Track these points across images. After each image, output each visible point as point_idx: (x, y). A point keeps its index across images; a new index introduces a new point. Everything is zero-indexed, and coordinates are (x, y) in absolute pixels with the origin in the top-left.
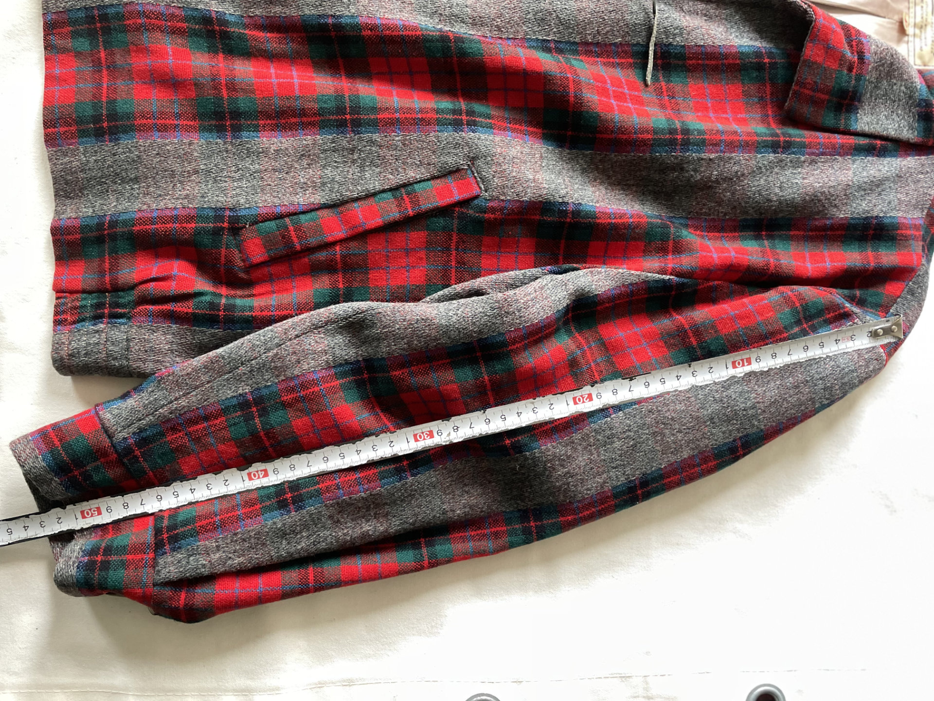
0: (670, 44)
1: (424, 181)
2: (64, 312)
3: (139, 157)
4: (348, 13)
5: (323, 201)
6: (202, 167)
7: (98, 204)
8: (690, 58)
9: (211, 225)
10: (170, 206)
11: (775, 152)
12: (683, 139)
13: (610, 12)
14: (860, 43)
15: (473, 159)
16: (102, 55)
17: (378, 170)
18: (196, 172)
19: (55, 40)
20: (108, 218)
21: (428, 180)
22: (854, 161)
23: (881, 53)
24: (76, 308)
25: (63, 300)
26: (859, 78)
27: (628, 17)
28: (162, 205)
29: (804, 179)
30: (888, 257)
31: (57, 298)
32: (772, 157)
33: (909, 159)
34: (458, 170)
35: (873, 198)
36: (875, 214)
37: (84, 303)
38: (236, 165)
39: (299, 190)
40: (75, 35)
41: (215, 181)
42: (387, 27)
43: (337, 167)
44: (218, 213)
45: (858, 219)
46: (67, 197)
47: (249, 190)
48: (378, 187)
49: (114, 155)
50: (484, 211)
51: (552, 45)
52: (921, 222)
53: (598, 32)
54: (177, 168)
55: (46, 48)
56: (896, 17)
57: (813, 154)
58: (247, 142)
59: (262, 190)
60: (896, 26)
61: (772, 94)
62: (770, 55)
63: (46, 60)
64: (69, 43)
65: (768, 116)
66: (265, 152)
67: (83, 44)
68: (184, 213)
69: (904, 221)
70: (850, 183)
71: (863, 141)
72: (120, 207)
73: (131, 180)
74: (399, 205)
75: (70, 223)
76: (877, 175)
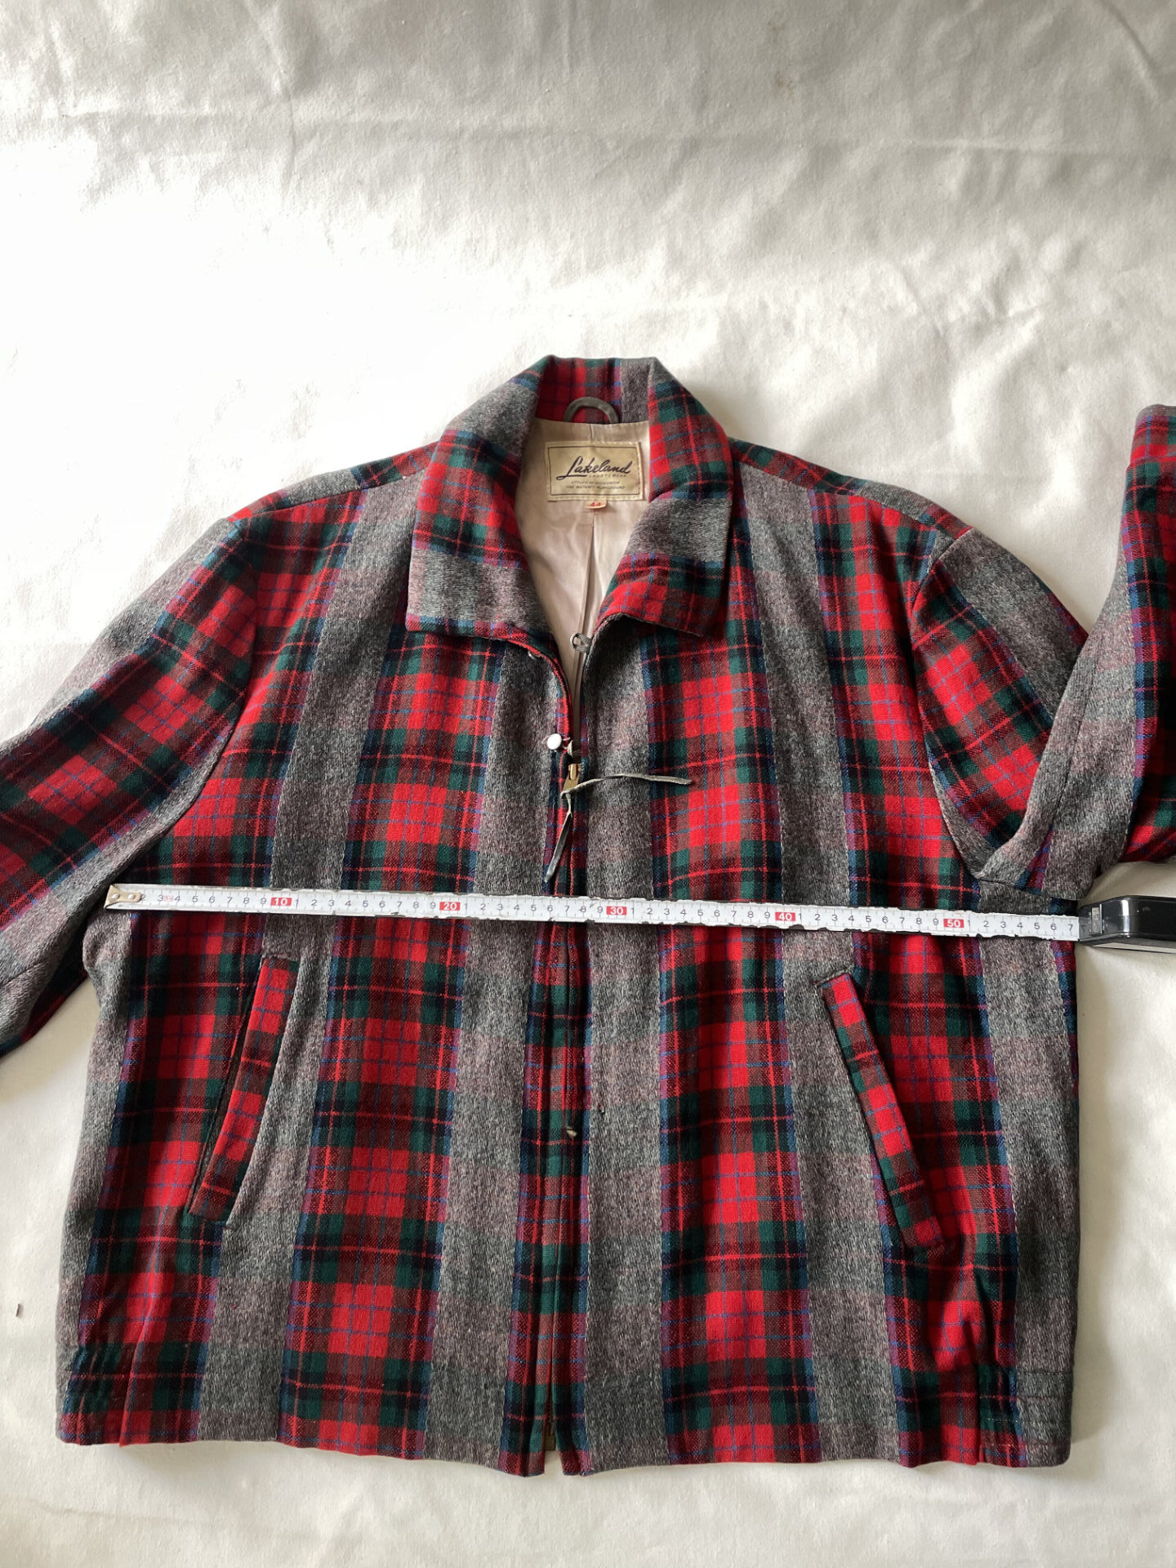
0: (649, 759)
1: (837, 1036)
2: (1002, 1451)
3: (831, 1357)
4: (658, 1112)
5: (867, 1151)
6: (837, 1286)
7: (883, 1410)
8: (661, 739)
9: (904, 1279)
10: (884, 1325)
11: (762, 654)
12: (760, 752)
13: (622, 824)
14: (637, 564)
15: (812, 982)
16: (715, 1392)
17: (829, 1088)
18: (844, 1293)
19: (698, 1451)
20: (900, 1398)
21: (836, 1032)
22: (758, 568)
23: (645, 540)
24: (997, 1437)
25: (988, 1452)
26: (673, 564)
27: (625, 805)
28: (885, 1335)
29: (783, 624)
30: (857, 531)
31: (985, 1461)
32: (766, 657)
33: (747, 507)
34: (824, 998)
35: (797, 549)
36: (813, 549)
37: (991, 1427)
38: (833, 1247)
39: (857, 1177)
40: (693, 1427)
41: (852, 1271)
42: (671, 1068)
43: (829, 1133)
44: (891, 1271)
45: (819, 566)
46: (874, 1444)
47: (860, 1234)
48: (848, 1088)
49: (828, 1384)
50: (866, 969)
51: (659, 884)
52: (813, 493)
53: (642, 836)
54: (841, 1313)
55: (707, 1461)
56: (590, 515)
57: (757, 612)
58: (809, 1235)
59: (860, 1219)
60: (600, 514)
61: (689, 650)
62: (651, 654)
63: (720, 1461)
64: (701, 1434)
65: (712, 654)
66: (818, 1214)
67: (703, 1416)
68: (892, 1311)
69: (816, 516)
70: (785, 575)
71: (736, 556)
72: (886, 1384)
73: (855, 1368)
74: (868, 1065)
75: (905, 1444)
76: (772, 545)
